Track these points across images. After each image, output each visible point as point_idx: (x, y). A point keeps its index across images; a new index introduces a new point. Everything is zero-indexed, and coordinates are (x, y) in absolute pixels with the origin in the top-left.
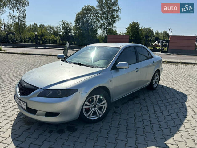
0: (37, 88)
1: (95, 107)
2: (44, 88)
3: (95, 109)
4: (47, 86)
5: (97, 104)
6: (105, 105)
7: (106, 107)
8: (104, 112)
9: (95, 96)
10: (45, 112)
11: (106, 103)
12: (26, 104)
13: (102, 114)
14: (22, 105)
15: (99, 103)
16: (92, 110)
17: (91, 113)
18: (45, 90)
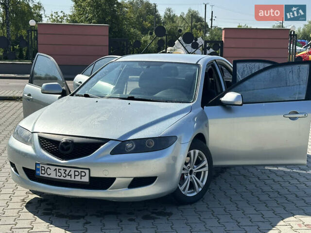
0: (107, 140)
1: (191, 172)
2: (121, 137)
3: (191, 177)
4: (124, 135)
5: (194, 168)
6: (206, 169)
7: (207, 172)
8: (204, 183)
9: (192, 152)
10: (132, 179)
11: (207, 165)
12: (88, 171)
13: (202, 186)
14: (75, 175)
15: (195, 165)
16: (188, 178)
17: (187, 183)
18: (123, 141)
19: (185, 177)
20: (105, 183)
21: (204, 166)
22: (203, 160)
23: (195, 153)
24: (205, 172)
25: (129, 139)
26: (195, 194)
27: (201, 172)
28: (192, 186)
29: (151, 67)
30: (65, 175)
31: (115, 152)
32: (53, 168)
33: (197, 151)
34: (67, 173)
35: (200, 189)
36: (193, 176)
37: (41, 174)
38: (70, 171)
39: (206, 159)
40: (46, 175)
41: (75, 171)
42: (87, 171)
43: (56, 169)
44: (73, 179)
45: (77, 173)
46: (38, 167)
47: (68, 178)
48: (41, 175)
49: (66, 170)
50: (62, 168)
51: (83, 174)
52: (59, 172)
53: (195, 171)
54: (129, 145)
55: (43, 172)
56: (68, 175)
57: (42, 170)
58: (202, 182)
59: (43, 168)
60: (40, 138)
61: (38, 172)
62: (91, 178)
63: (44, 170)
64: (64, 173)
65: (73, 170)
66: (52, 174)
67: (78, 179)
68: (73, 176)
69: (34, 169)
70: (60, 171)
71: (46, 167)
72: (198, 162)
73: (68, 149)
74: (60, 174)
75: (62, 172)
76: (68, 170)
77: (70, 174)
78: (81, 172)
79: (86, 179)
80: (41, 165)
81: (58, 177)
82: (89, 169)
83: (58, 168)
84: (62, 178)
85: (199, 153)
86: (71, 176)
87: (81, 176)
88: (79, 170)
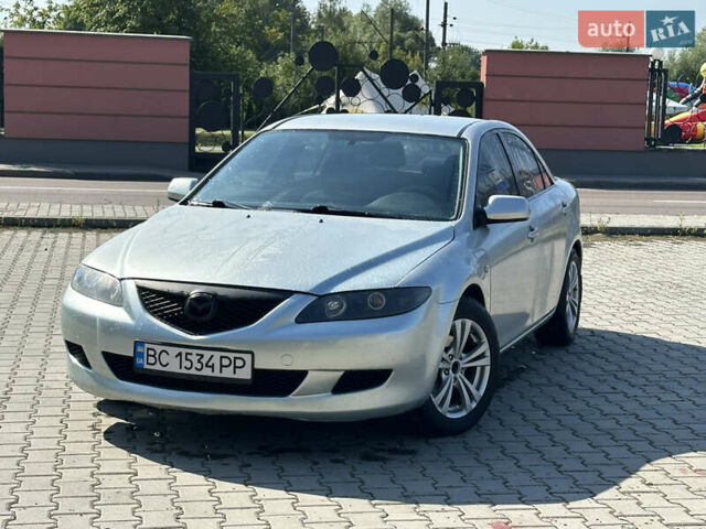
0: (287, 294)
1: (455, 367)
2: (315, 289)
3: (455, 379)
5: (461, 359)
6: (486, 361)
7: (488, 369)
8: (482, 392)
9: (459, 322)
10: (341, 373)
11: (488, 354)
12: (249, 356)
13: (478, 399)
14: (222, 366)
15: (464, 352)
16: (449, 380)
17: (447, 391)
18: (320, 297)
19: (444, 376)
20: (284, 382)
21: (482, 356)
22: (480, 344)
23: (463, 325)
24: (483, 368)
25: (332, 291)
26: (464, 413)
27: (475, 368)
28: (457, 398)
29: (357, 143)
30: (199, 366)
31: (304, 318)
32: (174, 351)
33: (469, 323)
34: (204, 361)
35: (474, 405)
36: (460, 375)
37: (147, 364)
38: (212, 356)
39: (485, 339)
40: (157, 367)
41: (221, 357)
42: (248, 358)
43: (180, 354)
44: (217, 374)
45: (226, 362)
46: (139, 349)
47: (207, 372)
48: (146, 366)
49: (202, 356)
50: (195, 352)
51: (239, 363)
52: (187, 359)
53: (463, 365)
54: (333, 305)
55: (152, 360)
56: (207, 366)
57: (148, 355)
58: (478, 388)
59: (151, 353)
60: (141, 289)
61: (139, 361)
62: (255, 372)
63: (154, 356)
64: (199, 361)
65: (217, 355)
66: (172, 364)
67: (228, 373)
68: (217, 367)
69: (132, 355)
70: (189, 357)
71: (159, 349)
72: (470, 347)
73: (206, 311)
74: (188, 364)
75: (194, 359)
76: (207, 354)
77: (210, 364)
78: (235, 358)
79: (245, 374)
80: (147, 346)
81: (184, 371)
82: (252, 353)
83: (184, 351)
84: (193, 372)
85: (472, 328)
86: (212, 366)
87: (235, 367)
88: (232, 356)
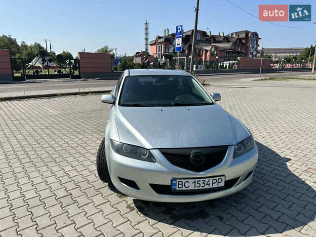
12: (224, 177)
14: (213, 183)
18: (235, 145)
30: (203, 185)
32: (191, 181)
34: (205, 183)
38: (209, 180)
40: (184, 188)
41: (213, 180)
43: (195, 182)
44: (211, 187)
45: (215, 181)
46: (174, 182)
47: (207, 187)
48: (177, 189)
49: (205, 181)
50: (201, 180)
51: (220, 180)
52: (198, 183)
55: (180, 186)
56: (207, 184)
57: (179, 184)
61: (174, 187)
63: (182, 184)
64: (203, 183)
65: (211, 179)
66: (191, 186)
67: (215, 186)
68: (211, 184)
69: (170, 184)
71: (184, 181)
74: (198, 185)
75: (201, 182)
76: (207, 180)
79: (222, 184)
80: (178, 180)
81: (196, 188)
83: (196, 180)
84: (201, 188)
86: (209, 184)
87: (218, 182)
88: (217, 178)
